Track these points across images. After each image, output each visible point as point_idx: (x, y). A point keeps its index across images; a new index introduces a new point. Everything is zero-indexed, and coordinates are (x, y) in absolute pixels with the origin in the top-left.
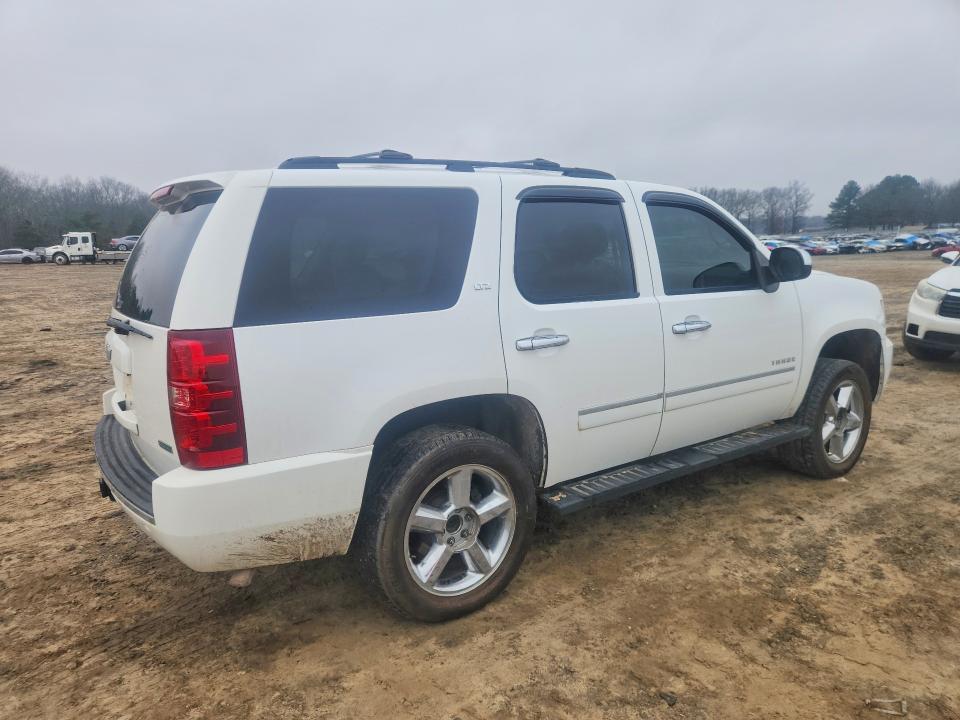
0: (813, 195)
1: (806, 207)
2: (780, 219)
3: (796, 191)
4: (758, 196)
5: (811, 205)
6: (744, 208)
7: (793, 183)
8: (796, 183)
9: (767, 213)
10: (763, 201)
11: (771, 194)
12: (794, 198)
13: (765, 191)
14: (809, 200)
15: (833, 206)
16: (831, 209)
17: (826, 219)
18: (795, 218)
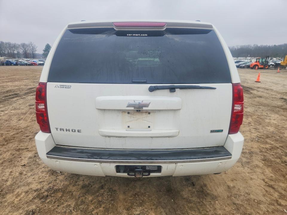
0: (37, 47)
1: (36, 51)
2: (28, 54)
3: (32, 45)
4: (19, 45)
5: (37, 50)
6: (15, 49)
7: (30, 42)
8: (31, 43)
9: (23, 51)
10: (21, 47)
11: (23, 45)
12: (31, 47)
13: (21, 44)
14: (36, 48)
15: (44, 51)
16: (43, 52)
17: (43, 54)
18: (33, 54)
